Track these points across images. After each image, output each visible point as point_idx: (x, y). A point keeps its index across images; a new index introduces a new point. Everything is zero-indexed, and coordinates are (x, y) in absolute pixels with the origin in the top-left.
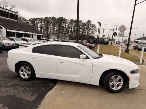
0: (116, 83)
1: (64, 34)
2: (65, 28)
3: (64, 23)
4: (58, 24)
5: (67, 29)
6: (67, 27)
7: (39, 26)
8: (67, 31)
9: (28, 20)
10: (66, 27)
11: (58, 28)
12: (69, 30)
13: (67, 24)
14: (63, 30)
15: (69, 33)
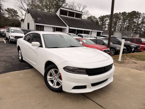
0: (55, 79)
1: (135, 31)
2: (137, 24)
3: (136, 17)
4: (129, 20)
5: (140, 24)
6: (140, 22)
7: (107, 23)
8: (139, 28)
9: (98, 18)
10: (138, 22)
11: (127, 25)
12: (142, 26)
13: (141, 19)
14: (134, 26)
15: (143, 30)
